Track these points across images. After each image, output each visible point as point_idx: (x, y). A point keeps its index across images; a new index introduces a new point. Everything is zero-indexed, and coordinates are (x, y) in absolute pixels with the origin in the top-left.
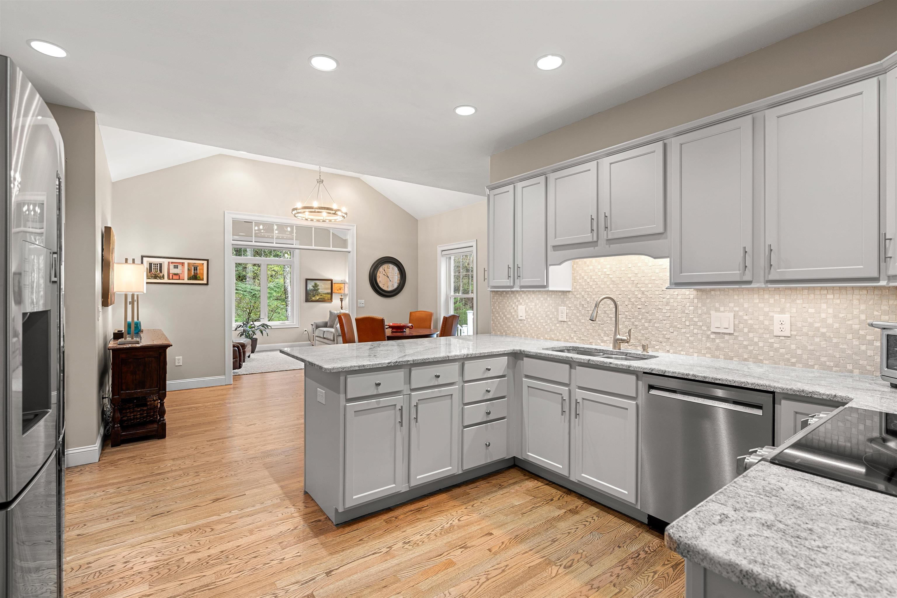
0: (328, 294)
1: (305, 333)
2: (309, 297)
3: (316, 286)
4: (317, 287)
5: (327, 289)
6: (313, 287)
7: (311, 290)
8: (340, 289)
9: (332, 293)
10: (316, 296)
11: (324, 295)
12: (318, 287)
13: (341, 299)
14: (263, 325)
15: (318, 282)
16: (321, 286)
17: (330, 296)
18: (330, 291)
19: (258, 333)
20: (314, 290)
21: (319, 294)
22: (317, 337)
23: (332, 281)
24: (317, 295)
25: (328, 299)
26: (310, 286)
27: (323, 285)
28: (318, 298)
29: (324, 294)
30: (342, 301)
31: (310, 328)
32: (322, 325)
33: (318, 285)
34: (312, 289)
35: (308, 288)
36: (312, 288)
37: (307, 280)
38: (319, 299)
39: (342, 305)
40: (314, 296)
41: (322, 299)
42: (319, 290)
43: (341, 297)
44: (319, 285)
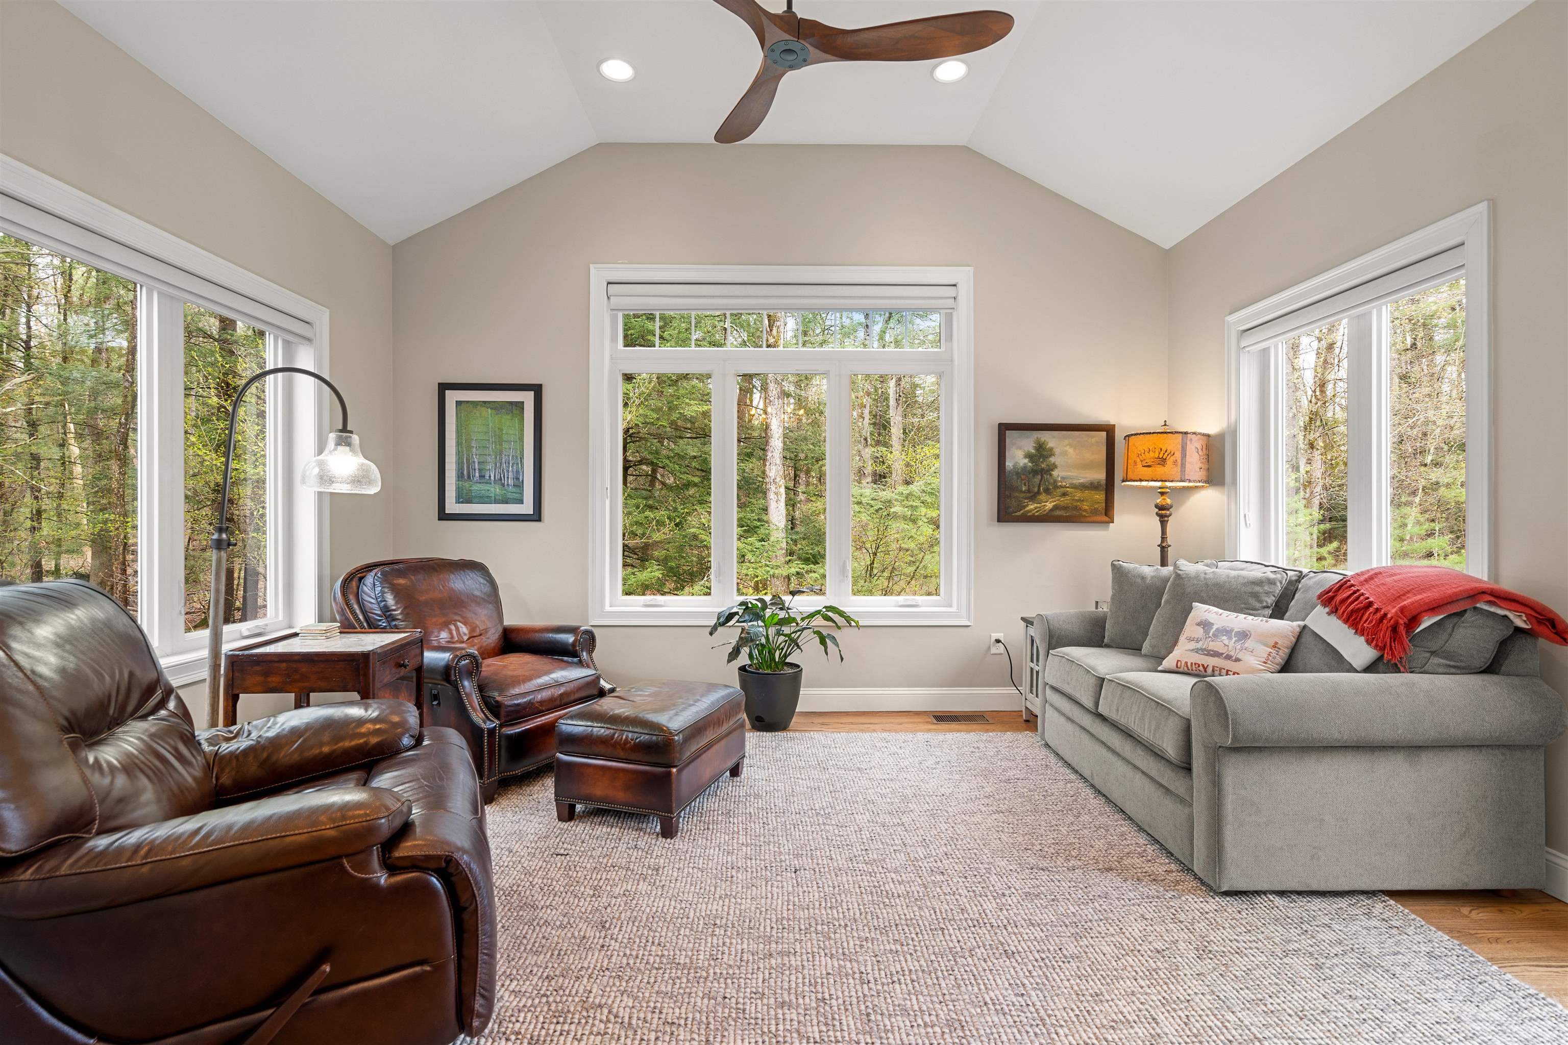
0: (1093, 486)
1: (994, 650)
2: (1014, 503)
3: (1041, 453)
4: (1046, 457)
5: (1087, 466)
6: (1029, 456)
7: (1021, 473)
8: (1162, 461)
9: (1109, 487)
10: (1043, 497)
11: (1078, 495)
12: (1052, 459)
13: (1160, 508)
14: (831, 613)
15: (1051, 440)
16: (1065, 453)
17: (1100, 496)
18: (1101, 476)
19: (810, 643)
20: (1035, 472)
21: (1056, 487)
22: (1053, 688)
23: (1109, 430)
24: (1047, 491)
25: (1095, 512)
26: (1017, 457)
27: (1071, 451)
28: (1049, 505)
29: (1075, 487)
30: (1163, 520)
31: (1015, 634)
32: (1076, 628)
33: (1051, 453)
34: (1025, 468)
35: (1009, 464)
36: (1023, 462)
37: (1004, 429)
38: (1056, 508)
39: (1164, 538)
40: (1033, 497)
41: (1065, 508)
42: (1055, 473)
43: (1159, 501)
44: (1057, 451)
